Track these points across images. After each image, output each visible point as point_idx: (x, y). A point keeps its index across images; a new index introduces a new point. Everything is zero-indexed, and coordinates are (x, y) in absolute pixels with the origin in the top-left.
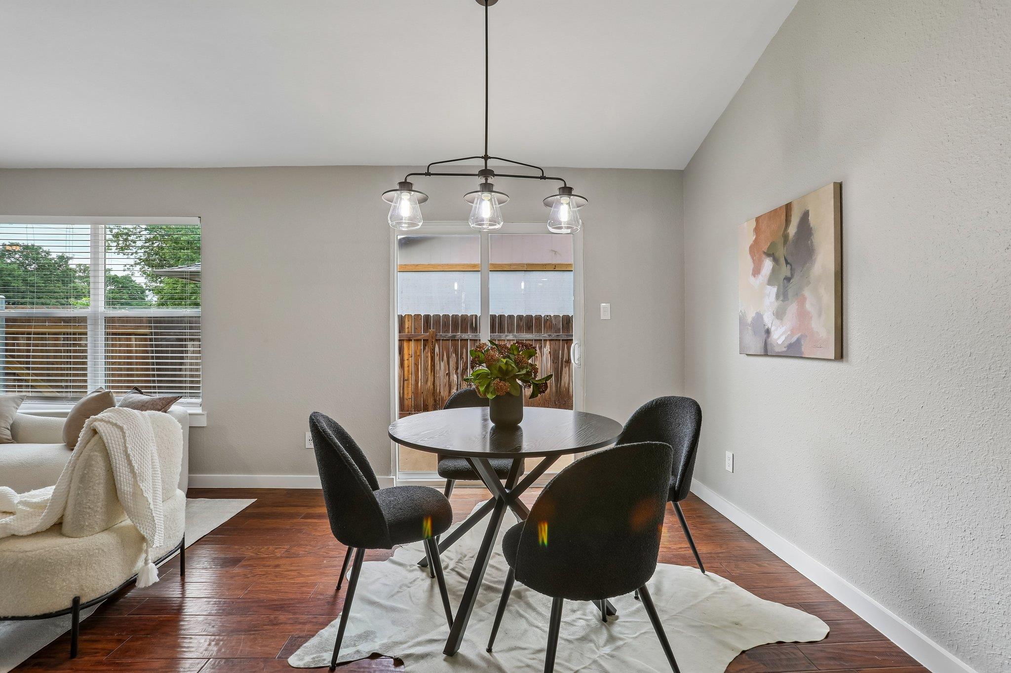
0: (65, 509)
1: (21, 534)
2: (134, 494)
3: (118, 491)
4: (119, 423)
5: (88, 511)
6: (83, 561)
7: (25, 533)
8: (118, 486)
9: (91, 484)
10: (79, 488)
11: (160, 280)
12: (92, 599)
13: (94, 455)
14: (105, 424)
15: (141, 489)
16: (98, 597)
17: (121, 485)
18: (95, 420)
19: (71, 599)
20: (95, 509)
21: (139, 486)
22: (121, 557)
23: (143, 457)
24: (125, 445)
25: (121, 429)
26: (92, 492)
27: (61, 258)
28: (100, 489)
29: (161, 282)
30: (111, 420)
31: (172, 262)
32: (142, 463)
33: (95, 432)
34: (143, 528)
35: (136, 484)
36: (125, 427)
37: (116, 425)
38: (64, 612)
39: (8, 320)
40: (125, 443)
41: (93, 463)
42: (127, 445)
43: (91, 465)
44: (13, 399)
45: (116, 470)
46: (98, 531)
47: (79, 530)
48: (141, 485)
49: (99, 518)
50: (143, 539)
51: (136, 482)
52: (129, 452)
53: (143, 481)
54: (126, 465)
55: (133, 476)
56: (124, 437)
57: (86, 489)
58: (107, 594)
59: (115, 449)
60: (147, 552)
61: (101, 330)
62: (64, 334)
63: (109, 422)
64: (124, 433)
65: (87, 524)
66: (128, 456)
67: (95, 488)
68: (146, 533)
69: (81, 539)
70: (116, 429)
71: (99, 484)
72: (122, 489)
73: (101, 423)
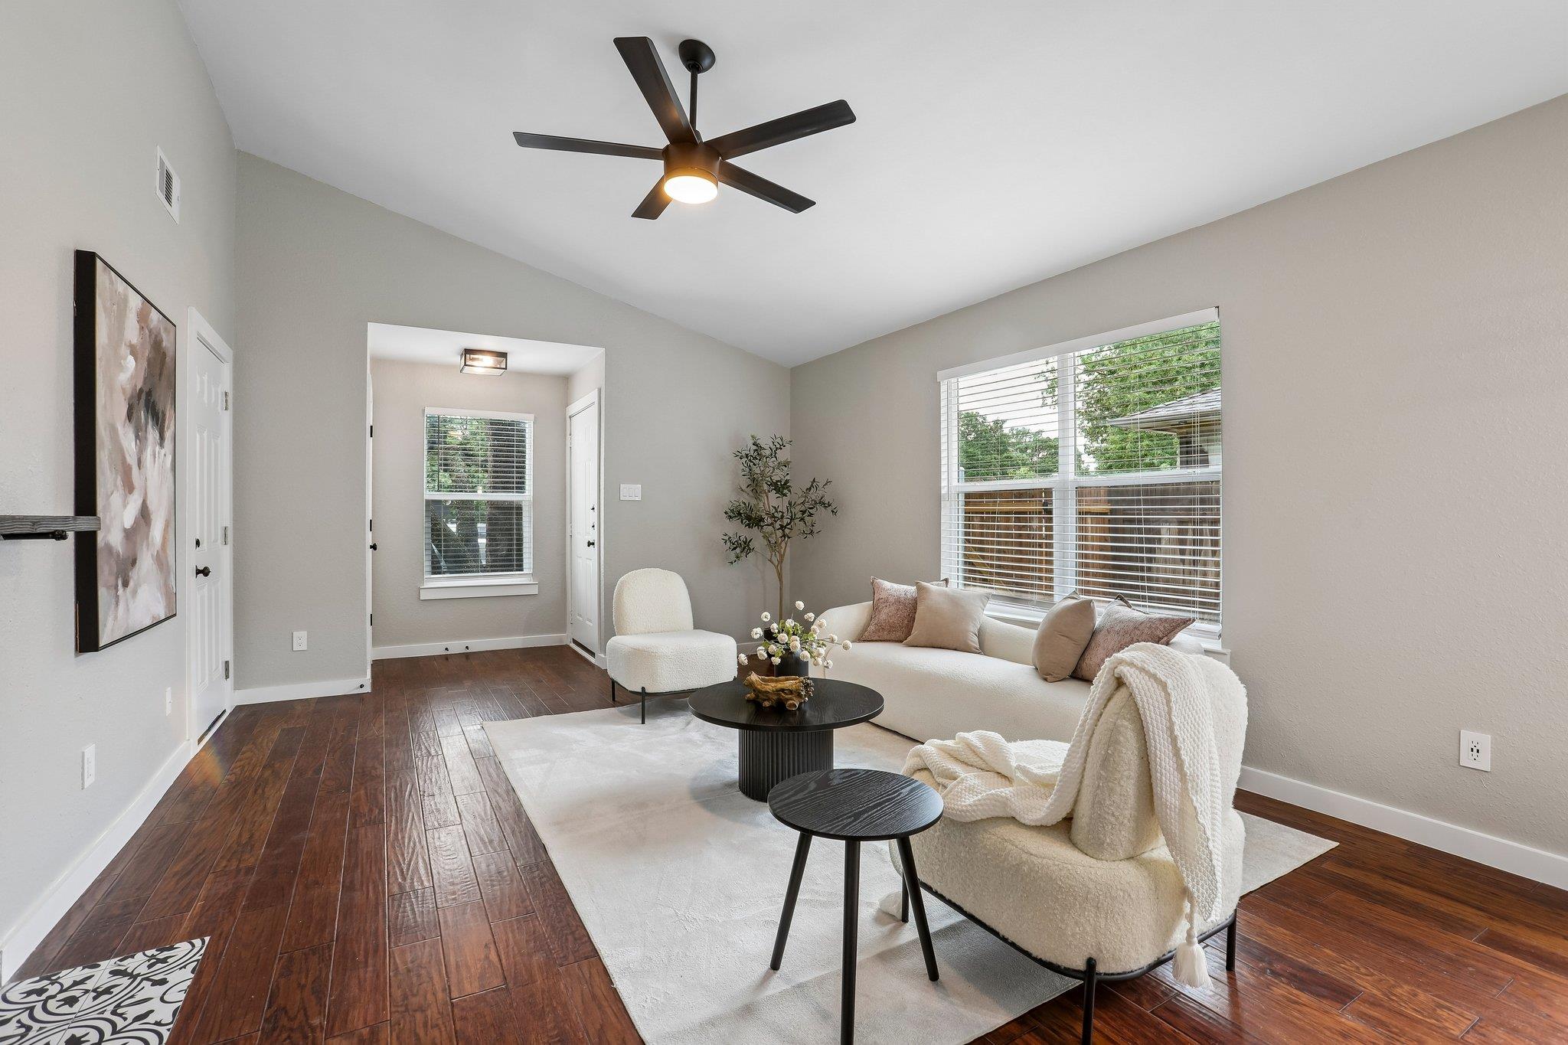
0: (1076, 802)
1: (1022, 821)
2: (1182, 812)
3: (1155, 797)
4: (1160, 675)
5: (1113, 819)
6: (1102, 904)
7: (1027, 822)
8: (1157, 790)
9: (1118, 776)
10: (1100, 778)
11: (1101, 438)
12: (1111, 972)
13: (1122, 726)
14: (1137, 672)
15: (1195, 808)
16: (1120, 971)
17: (1162, 790)
18: (1121, 662)
19: (1085, 959)
20: (1121, 818)
21: (1192, 801)
22: (1153, 916)
23: (1198, 746)
24: (1170, 718)
25: (1164, 686)
26: (1118, 789)
27: (996, 422)
28: (1128, 786)
29: (1102, 441)
30: (1146, 666)
31: (1118, 411)
32: (1196, 756)
33: (1120, 683)
34: (1193, 879)
35: (1184, 794)
36: (1169, 683)
37: (1154, 677)
38: (1073, 973)
39: (968, 495)
40: (1169, 713)
41: (1122, 738)
42: (1174, 719)
43: (1117, 742)
44: (980, 596)
45: (1155, 761)
46: (1122, 857)
47: (1094, 848)
48: (1194, 799)
49: (1124, 836)
50: (1185, 893)
51: (1185, 789)
52: (1177, 732)
53: (1196, 792)
54: (1171, 755)
55: (1182, 778)
56: (1168, 702)
57: (1109, 781)
58: (1132, 971)
59: (1154, 722)
60: (1190, 919)
61: (1072, 508)
62: (1016, 513)
63: (1142, 670)
64: (1168, 695)
65: (1108, 840)
66: (1174, 740)
67: (1122, 783)
68: (1198, 890)
69: (1099, 864)
70: (1155, 685)
71: (1128, 778)
72: (1162, 797)
73: (1132, 670)
